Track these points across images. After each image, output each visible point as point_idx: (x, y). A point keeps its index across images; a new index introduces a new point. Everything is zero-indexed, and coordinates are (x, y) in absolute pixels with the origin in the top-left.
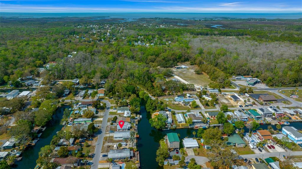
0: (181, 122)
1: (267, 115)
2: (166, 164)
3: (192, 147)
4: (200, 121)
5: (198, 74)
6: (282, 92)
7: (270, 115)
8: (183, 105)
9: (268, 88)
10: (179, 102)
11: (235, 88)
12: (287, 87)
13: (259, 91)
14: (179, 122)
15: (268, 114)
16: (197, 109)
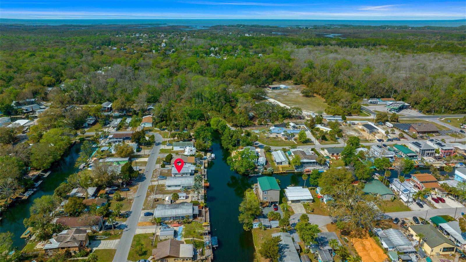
0: (281, 163)
1: (426, 152)
2: (255, 227)
3: (302, 200)
4: (314, 161)
5: (307, 96)
6: (446, 121)
7: (430, 152)
8: (283, 139)
9: (422, 115)
10: (277, 135)
11: (368, 116)
12: (453, 114)
13: (408, 119)
14: (278, 163)
15: (427, 150)
16: (307, 145)
